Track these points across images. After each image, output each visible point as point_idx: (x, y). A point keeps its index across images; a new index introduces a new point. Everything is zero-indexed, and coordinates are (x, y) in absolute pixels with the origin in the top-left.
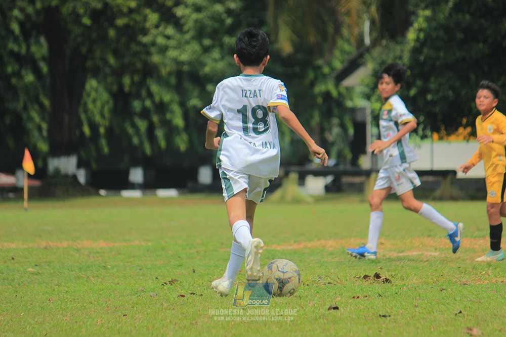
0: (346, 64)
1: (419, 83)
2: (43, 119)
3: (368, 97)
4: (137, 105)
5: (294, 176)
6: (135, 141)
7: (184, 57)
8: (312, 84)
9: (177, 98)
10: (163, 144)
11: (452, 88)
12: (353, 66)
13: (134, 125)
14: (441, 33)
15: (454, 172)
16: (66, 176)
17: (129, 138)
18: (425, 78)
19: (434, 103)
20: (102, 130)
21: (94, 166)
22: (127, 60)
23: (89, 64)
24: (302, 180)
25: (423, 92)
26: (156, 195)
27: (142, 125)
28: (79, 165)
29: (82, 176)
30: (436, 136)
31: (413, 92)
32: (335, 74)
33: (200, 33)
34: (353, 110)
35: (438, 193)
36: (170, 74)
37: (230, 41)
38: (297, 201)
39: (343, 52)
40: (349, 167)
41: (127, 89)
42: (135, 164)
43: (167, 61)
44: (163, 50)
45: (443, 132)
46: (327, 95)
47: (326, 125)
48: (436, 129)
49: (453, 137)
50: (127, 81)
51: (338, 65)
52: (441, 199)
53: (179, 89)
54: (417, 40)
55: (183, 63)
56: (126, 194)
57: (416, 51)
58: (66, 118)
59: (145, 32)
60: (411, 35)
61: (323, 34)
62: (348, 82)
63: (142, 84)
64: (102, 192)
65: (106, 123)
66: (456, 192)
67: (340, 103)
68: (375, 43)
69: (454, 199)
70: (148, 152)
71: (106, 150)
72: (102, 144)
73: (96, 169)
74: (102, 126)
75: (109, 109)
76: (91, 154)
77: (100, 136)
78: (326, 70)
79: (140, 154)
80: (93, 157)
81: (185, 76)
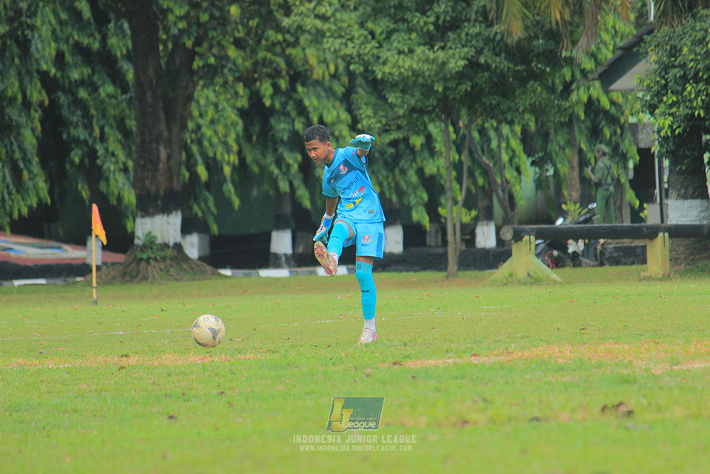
0: (619, 53)
2: (129, 155)
3: (652, 108)
4: (281, 128)
5: (527, 244)
6: (284, 186)
7: (349, 50)
9: (345, 116)
12: (627, 56)
13: (279, 162)
16: (165, 246)
17: (274, 183)
20: (227, 170)
21: (215, 228)
22: (261, 54)
23: (197, 63)
26: (315, 273)
27: (293, 159)
28: (186, 229)
29: (193, 246)
32: (601, 69)
36: (334, 76)
37: (424, 22)
39: (612, 31)
40: (627, 223)
41: (268, 102)
42: (280, 224)
46: (591, 105)
50: (266, 88)
51: (607, 55)
53: (347, 99)
55: (348, 60)
56: (264, 273)
58: (163, 154)
61: (578, 9)
62: (619, 84)
63: (290, 94)
64: (227, 272)
65: (234, 158)
67: (613, 120)
70: (307, 203)
71: (236, 202)
72: (229, 191)
73: (217, 233)
74: (228, 163)
75: (238, 135)
76: (209, 209)
77: (225, 179)
78: (588, 64)
79: (287, 209)
80: (213, 214)
81: (359, 81)
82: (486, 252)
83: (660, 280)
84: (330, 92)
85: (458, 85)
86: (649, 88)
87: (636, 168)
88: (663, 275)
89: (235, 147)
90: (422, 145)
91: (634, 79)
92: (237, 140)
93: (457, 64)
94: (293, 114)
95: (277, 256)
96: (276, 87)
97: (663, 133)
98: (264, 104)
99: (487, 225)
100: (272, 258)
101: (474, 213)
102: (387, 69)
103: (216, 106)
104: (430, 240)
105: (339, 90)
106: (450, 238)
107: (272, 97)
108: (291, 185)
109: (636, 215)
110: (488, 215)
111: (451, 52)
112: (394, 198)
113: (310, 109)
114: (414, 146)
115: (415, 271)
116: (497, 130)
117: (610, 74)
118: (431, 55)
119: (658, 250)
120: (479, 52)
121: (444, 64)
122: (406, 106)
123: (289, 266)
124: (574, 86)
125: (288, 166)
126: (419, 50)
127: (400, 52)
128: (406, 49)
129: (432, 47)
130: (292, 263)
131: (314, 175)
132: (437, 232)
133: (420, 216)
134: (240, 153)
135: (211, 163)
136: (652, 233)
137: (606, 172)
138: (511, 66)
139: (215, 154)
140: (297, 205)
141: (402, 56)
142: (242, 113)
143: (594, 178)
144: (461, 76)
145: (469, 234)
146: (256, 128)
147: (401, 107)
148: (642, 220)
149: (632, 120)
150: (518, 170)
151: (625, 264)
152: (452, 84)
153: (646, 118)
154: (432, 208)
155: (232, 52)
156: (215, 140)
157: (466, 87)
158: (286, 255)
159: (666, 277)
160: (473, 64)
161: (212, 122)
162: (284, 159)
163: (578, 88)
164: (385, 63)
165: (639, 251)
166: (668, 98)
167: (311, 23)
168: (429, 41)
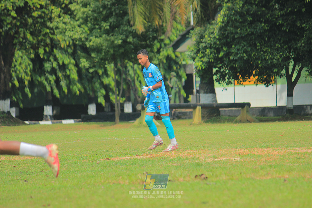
0: (179, 37)
1: (225, 49)
3: (194, 59)
4: (47, 66)
6: (48, 89)
7: (76, 36)
8: (159, 51)
9: (73, 61)
10: (66, 90)
11: (246, 52)
12: (183, 38)
13: (47, 79)
14: (238, 17)
15: (249, 104)
16: (4, 112)
17: (45, 87)
19: (234, 61)
20: (26, 83)
21: (21, 105)
23: (15, 41)
25: (227, 54)
26: (61, 122)
27: (52, 78)
29: (13, 112)
31: (221, 54)
32: (172, 44)
33: (86, 20)
35: (238, 118)
36: (69, 46)
37: (106, 25)
40: (182, 103)
41: (42, 56)
42: (48, 104)
43: (66, 38)
45: (240, 78)
46: (168, 58)
48: (236, 78)
49: (247, 82)
50: (41, 51)
53: (74, 55)
54: (223, 22)
56: (42, 123)
58: (3, 76)
60: (219, 19)
62: (179, 49)
63: (51, 53)
64: (27, 122)
65: (29, 78)
66: (249, 117)
67: (176, 63)
68: (197, 24)
70: (58, 95)
71: (30, 95)
72: (27, 91)
73: (22, 107)
74: (27, 80)
75: (31, 69)
76: (20, 98)
77: (25, 86)
78: (167, 41)
79: (50, 97)
80: (21, 100)
81: (78, 47)
82: (129, 114)
83: (198, 125)
84: (66, 52)
85: (119, 49)
86: (192, 51)
87: (186, 81)
88: (199, 123)
89: (29, 74)
90: (103, 73)
91: (188, 47)
92: (30, 71)
93: (118, 41)
94: (52, 60)
95: (46, 116)
96: (45, 50)
97: (198, 68)
98: (40, 57)
99: (128, 103)
100: (44, 116)
101: (124, 99)
102: (91, 43)
103: (22, 57)
104: (106, 110)
105: (70, 51)
106: (116, 109)
107: (44, 54)
108: (52, 88)
109: (186, 100)
110: (128, 100)
111: (116, 37)
112: (91, 94)
113: (59, 59)
114: (99, 73)
115: (102, 121)
116: (133, 68)
117: (176, 45)
118: (108, 38)
119: (198, 113)
120: (127, 37)
121: (113, 42)
122: (98, 58)
123: (51, 119)
124: (161, 50)
125: (50, 81)
126: (104, 36)
127: (96, 37)
128: (98, 36)
129: (108, 35)
130: (52, 118)
131: (60, 84)
132: (109, 106)
133: (101, 100)
134: (31, 76)
135: (20, 80)
136: (194, 107)
137: (175, 83)
138: (140, 42)
139: (22, 77)
140: (54, 96)
141: (97, 38)
142: (32, 60)
143: (171, 85)
144: (120, 46)
146: (38, 66)
147: (96, 58)
148: (188, 102)
149: (184, 63)
150: (140, 82)
151: (183, 119)
152: (117, 49)
153: (190, 62)
154: (107, 98)
155: (29, 36)
156: (22, 71)
157: (122, 50)
158: (50, 116)
159: (200, 124)
160: (125, 42)
161: (20, 64)
162: (48, 78)
163: (163, 51)
164: (90, 41)
165: (188, 114)
166: (200, 55)
167: (61, 25)
168: (107, 32)
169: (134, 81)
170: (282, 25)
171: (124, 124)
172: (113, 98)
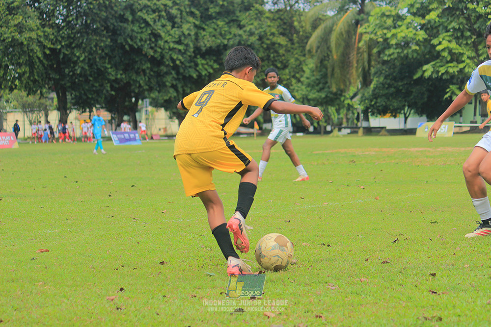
1: (375, 100)
3: (360, 104)
5: (337, 129)
7: (304, 93)
8: (344, 101)
10: (298, 119)
11: (385, 102)
12: (355, 95)
14: (381, 85)
15: (385, 128)
18: (376, 98)
19: (379, 106)
24: (340, 130)
25: (376, 103)
26: (296, 135)
30: (379, 116)
31: (373, 103)
33: (309, 85)
34: (356, 109)
35: (381, 133)
36: (300, 98)
37: (318, 88)
38: (337, 136)
39: (352, 90)
44: (297, 91)
45: (382, 114)
46: (348, 104)
47: (348, 113)
48: (380, 114)
49: (385, 116)
51: (351, 95)
52: (382, 135)
54: (374, 87)
55: (303, 95)
57: (374, 90)
59: (292, 85)
60: (372, 86)
61: (345, 85)
62: (353, 100)
66: (386, 133)
67: (352, 106)
68: (361, 88)
69: (385, 135)
78: (348, 96)
82: (328, 131)
86: (359, 101)
87: (356, 116)
91: (357, 99)
93: (323, 95)
97: (362, 110)
99: (329, 126)
104: (318, 129)
105: (301, 100)
106: (322, 128)
109: (357, 124)
110: (329, 124)
115: (316, 134)
116: (331, 109)
117: (352, 98)
119: (361, 131)
120: (328, 94)
126: (317, 93)
132: (319, 127)
133: (316, 125)
136: (359, 128)
138: (334, 96)
141: (313, 94)
144: (324, 98)
145: (325, 128)
150: (334, 116)
151: (355, 134)
153: (358, 107)
154: (318, 123)
157: (325, 100)
159: (362, 136)
160: (327, 96)
164: (310, 96)
165: (357, 131)
166: (363, 103)
167: (296, 88)
168: (318, 91)
169: (331, 115)
170: (402, 90)
171: (325, 135)
172: (321, 123)
